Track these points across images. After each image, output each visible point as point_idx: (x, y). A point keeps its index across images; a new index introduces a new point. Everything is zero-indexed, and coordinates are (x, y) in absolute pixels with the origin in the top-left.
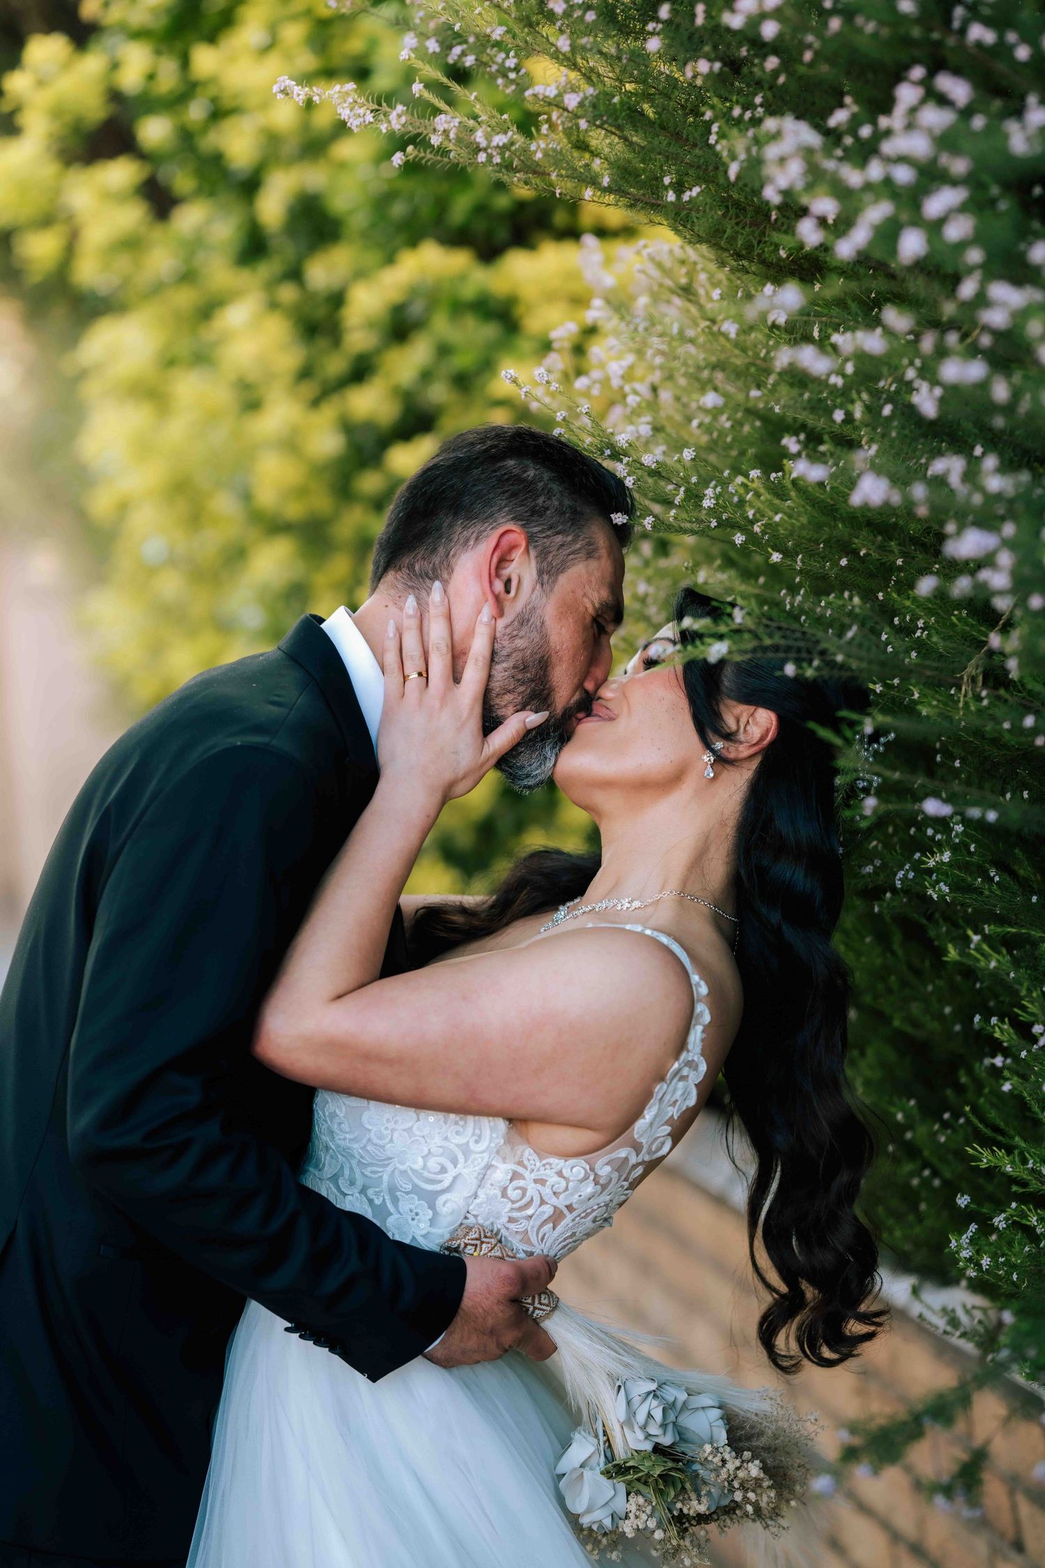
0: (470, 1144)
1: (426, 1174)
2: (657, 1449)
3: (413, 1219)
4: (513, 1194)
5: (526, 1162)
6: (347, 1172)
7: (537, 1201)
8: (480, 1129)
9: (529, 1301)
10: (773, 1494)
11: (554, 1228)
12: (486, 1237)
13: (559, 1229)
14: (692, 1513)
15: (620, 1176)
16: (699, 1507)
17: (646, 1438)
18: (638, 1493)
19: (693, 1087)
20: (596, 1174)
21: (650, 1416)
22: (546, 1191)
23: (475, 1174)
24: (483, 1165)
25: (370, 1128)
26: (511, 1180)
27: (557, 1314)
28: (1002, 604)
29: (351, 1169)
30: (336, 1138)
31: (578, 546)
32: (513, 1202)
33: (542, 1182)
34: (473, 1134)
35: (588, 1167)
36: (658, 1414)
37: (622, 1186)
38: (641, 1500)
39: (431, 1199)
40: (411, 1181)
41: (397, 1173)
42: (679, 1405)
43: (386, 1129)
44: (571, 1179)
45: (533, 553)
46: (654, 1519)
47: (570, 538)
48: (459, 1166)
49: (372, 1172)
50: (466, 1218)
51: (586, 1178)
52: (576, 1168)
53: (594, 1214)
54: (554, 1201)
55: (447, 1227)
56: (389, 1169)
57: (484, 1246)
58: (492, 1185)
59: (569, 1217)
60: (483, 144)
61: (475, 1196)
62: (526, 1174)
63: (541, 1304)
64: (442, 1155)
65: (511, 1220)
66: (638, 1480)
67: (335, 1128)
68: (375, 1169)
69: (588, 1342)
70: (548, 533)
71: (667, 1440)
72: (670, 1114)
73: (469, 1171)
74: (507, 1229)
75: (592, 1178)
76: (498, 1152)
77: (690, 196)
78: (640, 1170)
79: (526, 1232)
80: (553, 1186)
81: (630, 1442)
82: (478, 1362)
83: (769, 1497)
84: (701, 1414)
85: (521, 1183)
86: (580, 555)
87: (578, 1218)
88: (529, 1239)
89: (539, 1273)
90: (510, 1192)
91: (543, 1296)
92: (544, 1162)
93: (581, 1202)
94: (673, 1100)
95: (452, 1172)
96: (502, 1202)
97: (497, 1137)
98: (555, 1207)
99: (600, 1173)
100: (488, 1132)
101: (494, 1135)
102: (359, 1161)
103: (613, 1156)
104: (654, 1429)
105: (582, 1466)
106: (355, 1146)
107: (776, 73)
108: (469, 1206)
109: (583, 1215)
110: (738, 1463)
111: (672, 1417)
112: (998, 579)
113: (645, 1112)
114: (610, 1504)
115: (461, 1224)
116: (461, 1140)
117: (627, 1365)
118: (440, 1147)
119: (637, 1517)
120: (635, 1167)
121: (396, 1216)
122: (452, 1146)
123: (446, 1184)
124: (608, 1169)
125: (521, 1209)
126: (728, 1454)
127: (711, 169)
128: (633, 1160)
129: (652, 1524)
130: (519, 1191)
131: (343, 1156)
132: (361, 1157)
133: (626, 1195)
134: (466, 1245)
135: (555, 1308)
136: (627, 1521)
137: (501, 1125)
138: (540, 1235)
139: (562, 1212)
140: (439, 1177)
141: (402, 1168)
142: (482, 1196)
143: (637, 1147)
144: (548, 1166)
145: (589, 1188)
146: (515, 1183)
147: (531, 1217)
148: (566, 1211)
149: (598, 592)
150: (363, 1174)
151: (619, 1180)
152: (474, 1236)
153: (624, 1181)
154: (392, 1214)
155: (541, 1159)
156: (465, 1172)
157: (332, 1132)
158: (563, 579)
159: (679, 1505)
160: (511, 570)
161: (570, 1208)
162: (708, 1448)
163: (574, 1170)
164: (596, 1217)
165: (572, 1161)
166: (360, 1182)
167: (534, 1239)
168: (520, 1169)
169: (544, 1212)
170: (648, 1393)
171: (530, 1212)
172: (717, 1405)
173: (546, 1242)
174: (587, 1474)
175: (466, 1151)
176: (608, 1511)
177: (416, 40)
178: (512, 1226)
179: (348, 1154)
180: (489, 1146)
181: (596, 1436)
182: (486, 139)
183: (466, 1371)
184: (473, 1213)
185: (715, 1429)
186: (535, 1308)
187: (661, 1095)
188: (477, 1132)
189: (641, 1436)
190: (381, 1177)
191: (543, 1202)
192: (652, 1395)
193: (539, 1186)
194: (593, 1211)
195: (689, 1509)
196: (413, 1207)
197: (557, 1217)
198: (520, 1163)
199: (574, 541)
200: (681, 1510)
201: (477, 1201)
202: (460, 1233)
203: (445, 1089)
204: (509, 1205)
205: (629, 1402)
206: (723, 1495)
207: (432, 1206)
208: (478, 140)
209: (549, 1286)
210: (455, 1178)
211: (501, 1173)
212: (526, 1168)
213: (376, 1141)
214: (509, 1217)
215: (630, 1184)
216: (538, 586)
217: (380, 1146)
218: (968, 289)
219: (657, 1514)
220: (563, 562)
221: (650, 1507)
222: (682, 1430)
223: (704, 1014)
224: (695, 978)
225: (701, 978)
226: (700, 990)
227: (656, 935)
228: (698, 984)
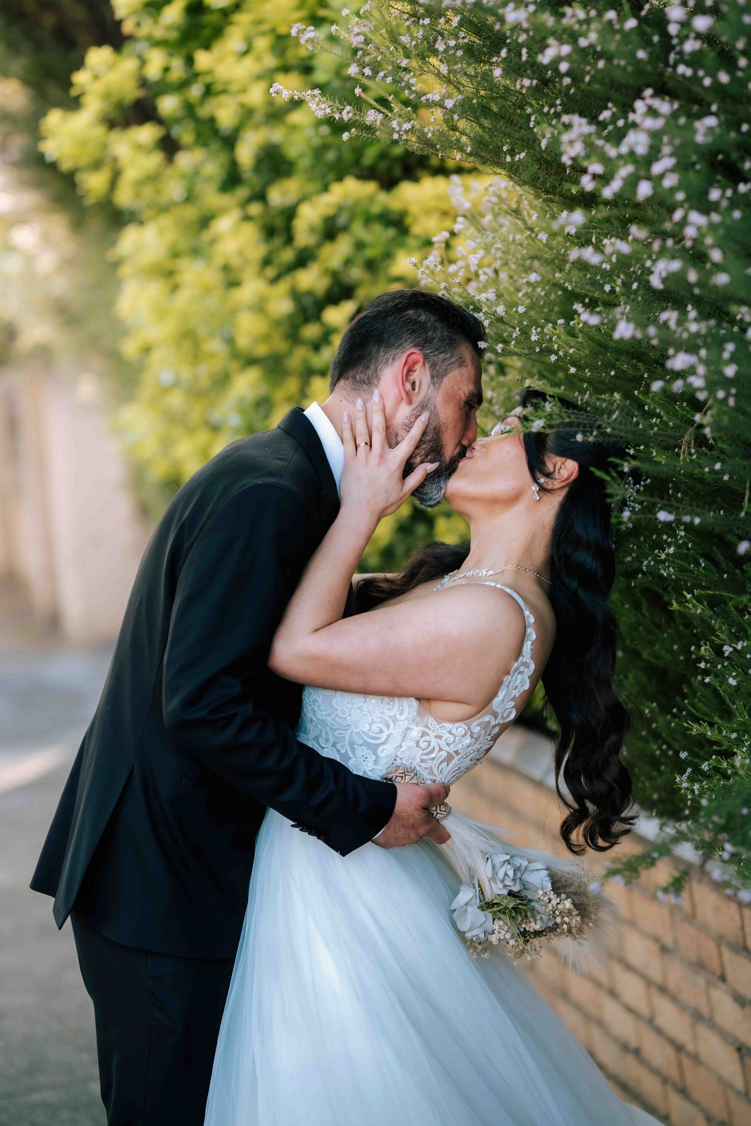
0: (397, 715)
1: (371, 734)
2: (511, 894)
3: (364, 761)
4: (423, 745)
5: (430, 726)
6: (324, 734)
7: (437, 749)
8: (403, 707)
9: (434, 809)
10: (578, 918)
11: (448, 765)
12: (408, 772)
13: (451, 765)
14: (531, 930)
15: (486, 733)
16: (535, 926)
17: (504, 887)
18: (499, 919)
19: (527, 678)
20: (471, 732)
21: (506, 874)
22: (443, 743)
23: (400, 733)
24: (404, 728)
25: (337, 707)
26: (422, 737)
27: (450, 816)
28: (701, 396)
29: (326, 733)
30: (317, 715)
31: (454, 360)
32: (423, 750)
33: (439, 737)
34: (398, 710)
35: (467, 728)
36: (511, 873)
37: (487, 739)
38: (501, 923)
39: (374, 749)
40: (362, 738)
41: (354, 734)
42: (523, 868)
43: (347, 708)
44: (457, 735)
45: (427, 366)
46: (509, 934)
47: (448, 355)
48: (390, 729)
49: (339, 734)
50: (395, 760)
51: (466, 734)
52: (460, 729)
53: (471, 756)
54: (447, 748)
55: (385, 765)
56: (349, 732)
57: (407, 777)
58: (410, 740)
59: (457, 758)
60: (397, 129)
61: (401, 746)
62: (430, 733)
63: (441, 811)
64: (380, 722)
65: (422, 761)
66: (500, 911)
67: (316, 708)
68: (341, 732)
69: (469, 832)
70: (436, 353)
71: (516, 889)
72: (514, 695)
73: (396, 732)
74: (420, 766)
75: (469, 734)
76: (413, 720)
77: (519, 158)
78: (497, 729)
79: (431, 768)
80: (446, 740)
81: (495, 890)
82: (404, 845)
83: (576, 921)
84: (536, 873)
85: (427, 738)
86: (456, 365)
87: (462, 759)
88: (433, 772)
89: (440, 792)
90: (421, 743)
91: (442, 806)
92: (441, 725)
93: (463, 749)
94: (515, 685)
95: (386, 733)
96: (416, 750)
97: (413, 711)
98: (448, 752)
99: (473, 731)
100: (408, 709)
101: (411, 710)
102: (331, 728)
103: (481, 720)
104: (508, 882)
105: (466, 905)
106: (328, 719)
107: (569, 87)
108: (397, 752)
109: (465, 757)
110: (558, 900)
111: (519, 875)
112: (697, 382)
113: (499, 693)
114: (484, 925)
115: (393, 764)
116: (391, 713)
117: (492, 846)
118: (379, 718)
119: (499, 933)
120: (494, 727)
121: (354, 759)
122: (386, 718)
123: (383, 740)
124: (478, 728)
125: (427, 754)
126: (552, 895)
127: (531, 142)
128: (493, 723)
129: (508, 936)
130: (426, 743)
131: (321, 725)
132: (332, 725)
133: (489, 744)
134: (397, 777)
135: (449, 813)
136: (493, 935)
137: (415, 703)
138: (440, 770)
139: (452, 755)
140: (379, 736)
141: (357, 731)
142: (404, 747)
143: (495, 715)
144: (443, 728)
145: (468, 741)
146: (424, 738)
147: (434, 759)
148: (454, 755)
149: (467, 386)
150: (333, 735)
151: (485, 735)
152: (401, 772)
153: (488, 735)
154: (351, 758)
155: (439, 723)
156: (394, 732)
157: (314, 711)
158: (446, 380)
159: (524, 926)
160: (415, 376)
161: (457, 752)
162: (541, 892)
163: (459, 729)
164: (472, 758)
165: (457, 724)
166: (331, 741)
167: (436, 772)
168: (427, 730)
169: (442, 756)
170: (505, 861)
171: (433, 755)
172: (546, 868)
173: (443, 774)
174: (469, 909)
175: (395, 720)
176: (482, 930)
177: (357, 68)
178: (423, 765)
179: (324, 723)
180: (407, 717)
181: (474, 887)
182: (399, 125)
183: (397, 850)
184: (400, 756)
185: (544, 882)
186: (437, 813)
187: (507, 683)
188: (401, 708)
189: (500, 885)
190: (345, 736)
191: (441, 750)
192: (507, 863)
193: (438, 740)
194: (471, 754)
195: (530, 928)
196: (363, 754)
197: (449, 758)
198: (427, 727)
199: (451, 357)
200: (525, 928)
201: (401, 750)
202: (392, 770)
203: (380, 682)
204: (421, 752)
205: (493, 867)
206: (549, 920)
207: (375, 753)
208: (394, 126)
209: (445, 801)
210: (388, 736)
211: (415, 732)
212: (430, 729)
213: (341, 715)
214: (421, 759)
215: (492, 737)
216: (432, 385)
217: (344, 718)
218: (678, 215)
219: (511, 930)
220: (446, 370)
221: (507, 927)
222: (524, 883)
223: (532, 634)
224: (527, 613)
225: (530, 613)
226: (530, 620)
227: (503, 587)
228: (528, 617)
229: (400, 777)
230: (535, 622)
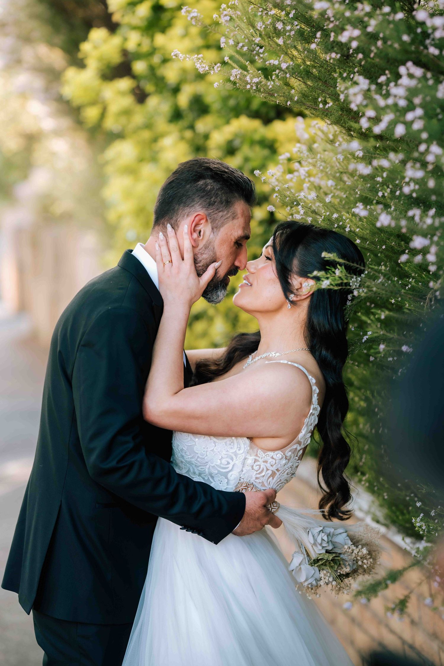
0: (237, 451)
1: (222, 466)
2: (327, 552)
3: (220, 483)
4: (256, 468)
5: (259, 455)
6: (192, 470)
7: (265, 469)
8: (240, 445)
9: (269, 506)
10: (371, 560)
11: (273, 479)
12: (249, 485)
13: (275, 479)
15: (294, 455)
16: (347, 570)
17: (322, 548)
19: (316, 417)
20: (286, 456)
21: (323, 540)
22: (268, 465)
23: (241, 462)
24: (243, 458)
25: (197, 452)
26: (254, 462)
27: (280, 509)
29: (193, 469)
30: (185, 458)
31: (229, 215)
32: (257, 471)
33: (266, 462)
34: (237, 448)
35: (282, 454)
36: (325, 538)
37: (296, 459)
39: (226, 475)
40: (217, 469)
41: (211, 468)
42: (331, 534)
43: (204, 451)
44: (277, 459)
45: (209, 221)
48: (234, 461)
49: (201, 469)
50: (240, 480)
51: (282, 458)
52: (278, 455)
53: (287, 471)
54: (272, 468)
55: (233, 485)
56: (208, 466)
57: (249, 488)
58: (247, 465)
59: (278, 473)
60: (249, 81)
61: (242, 471)
62: (260, 460)
63: (274, 506)
64: (227, 457)
65: (257, 478)
67: (184, 454)
68: (202, 467)
71: (330, 548)
72: (310, 429)
73: (238, 462)
74: (256, 482)
75: (284, 457)
76: (248, 453)
78: (301, 452)
79: (263, 482)
80: (270, 463)
81: (316, 552)
82: (254, 532)
84: (340, 536)
85: (258, 463)
87: (281, 474)
88: (264, 484)
90: (254, 467)
91: (274, 503)
92: (266, 454)
94: (311, 422)
95: (232, 463)
96: (252, 472)
97: (247, 447)
98: (272, 471)
99: (287, 455)
100: (243, 446)
101: (245, 446)
102: (196, 465)
103: (292, 448)
104: (325, 545)
105: (300, 564)
106: (193, 460)
108: (240, 475)
109: (283, 472)
110: (358, 550)
111: (330, 539)
113: (302, 430)
114: (314, 576)
115: (239, 483)
116: (234, 451)
117: (310, 523)
118: (226, 455)
120: (299, 451)
121: (214, 483)
122: (230, 454)
123: (230, 468)
124: (290, 453)
125: (259, 474)
126: (353, 547)
128: (299, 448)
129: (331, 579)
130: (258, 466)
131: (188, 464)
132: (196, 463)
133: (298, 462)
134: (242, 489)
135: (279, 507)
137: (248, 442)
138: (268, 482)
140: (227, 466)
141: (213, 465)
142: (245, 471)
143: (300, 443)
144: (267, 456)
145: (284, 461)
146: (256, 463)
147: (264, 476)
148: (276, 472)
150: (198, 470)
151: (294, 456)
152: (245, 485)
153: (296, 457)
154: (212, 482)
155: (264, 453)
156: (237, 462)
157: (183, 456)
159: (339, 571)
160: (200, 227)
161: (277, 470)
162: (346, 547)
163: (277, 455)
165: (277, 452)
166: (197, 472)
167: (266, 484)
168: (257, 458)
169: (269, 473)
170: (320, 531)
171: (263, 474)
172: (345, 531)
173: (270, 484)
174: (303, 567)
175: (236, 454)
176: (313, 579)
178: (257, 481)
179: (190, 463)
180: (244, 451)
181: (303, 552)
182: (250, 79)
184: (242, 477)
185: (346, 540)
186: (272, 508)
187: (307, 423)
188: (239, 446)
189: (320, 548)
190: (205, 470)
191: (267, 470)
192: (321, 532)
193: (265, 464)
194: (287, 470)
195: (343, 572)
196: (219, 479)
197: (273, 474)
198: (257, 455)
199: (227, 214)
200: (340, 573)
201: (243, 473)
202: (239, 485)
204: (255, 472)
205: (313, 536)
206: (353, 564)
207: (227, 478)
208: (247, 80)
210: (233, 465)
211: (250, 460)
212: (259, 457)
213: (201, 457)
214: (256, 477)
215: (299, 457)
216: (212, 233)
217: (203, 458)
220: (223, 223)
222: (333, 543)
223: (316, 390)
224: (310, 377)
225: (312, 377)
226: (313, 381)
227: (292, 363)
228: (312, 379)
229: (245, 489)
230: (316, 382)
